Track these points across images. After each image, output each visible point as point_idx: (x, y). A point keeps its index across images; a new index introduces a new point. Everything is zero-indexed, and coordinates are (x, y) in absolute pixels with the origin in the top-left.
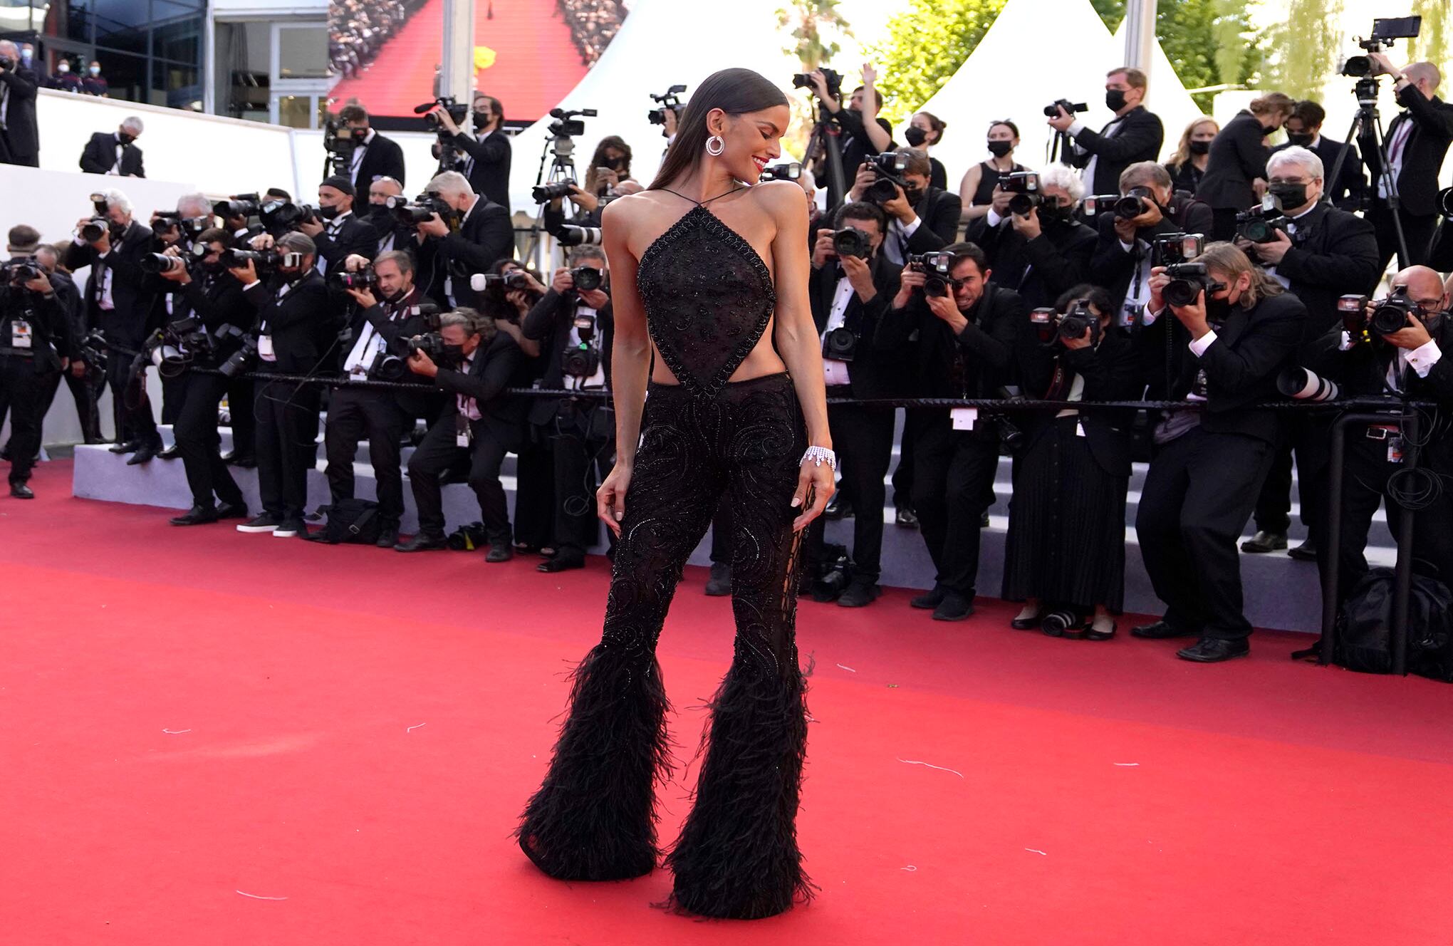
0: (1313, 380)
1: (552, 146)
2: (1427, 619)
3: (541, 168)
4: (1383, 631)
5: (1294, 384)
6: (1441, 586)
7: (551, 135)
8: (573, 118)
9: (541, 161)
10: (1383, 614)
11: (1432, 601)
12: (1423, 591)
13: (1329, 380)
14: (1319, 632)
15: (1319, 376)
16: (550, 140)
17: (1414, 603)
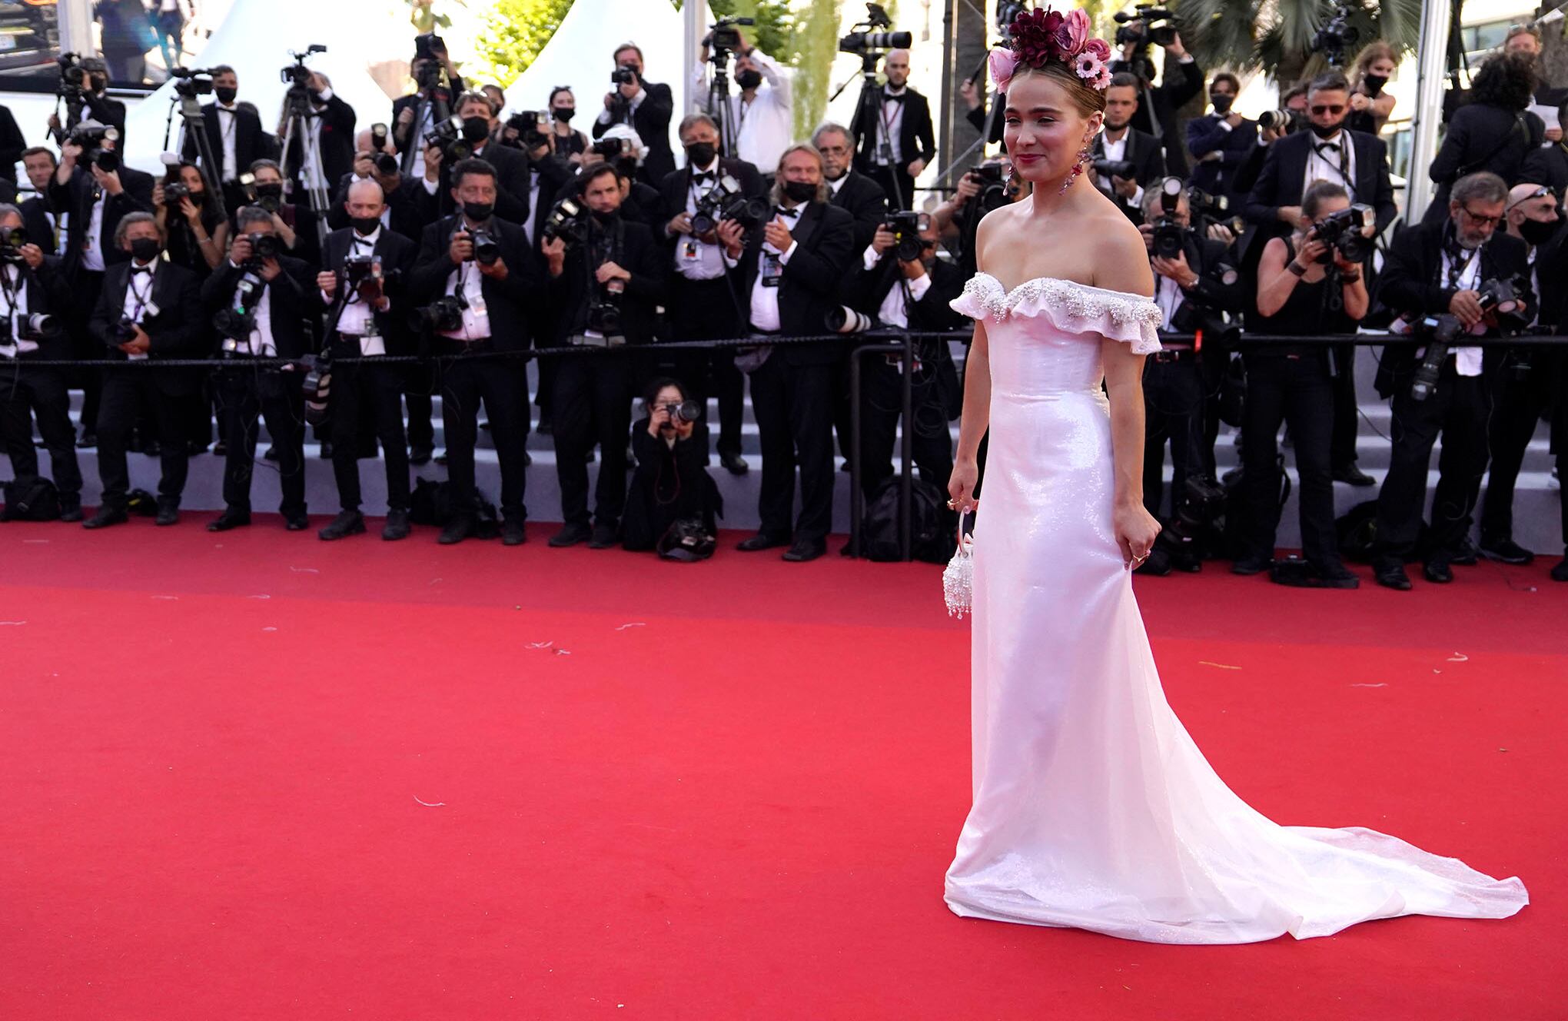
0: (851, 315)
1: (178, 106)
2: (923, 518)
3: (168, 131)
4: (892, 527)
5: (838, 320)
6: (935, 488)
7: (176, 95)
8: (199, 77)
9: (166, 122)
10: (892, 513)
11: (927, 502)
12: (922, 495)
13: (863, 313)
14: (849, 532)
15: (855, 311)
16: (175, 101)
17: (914, 504)
